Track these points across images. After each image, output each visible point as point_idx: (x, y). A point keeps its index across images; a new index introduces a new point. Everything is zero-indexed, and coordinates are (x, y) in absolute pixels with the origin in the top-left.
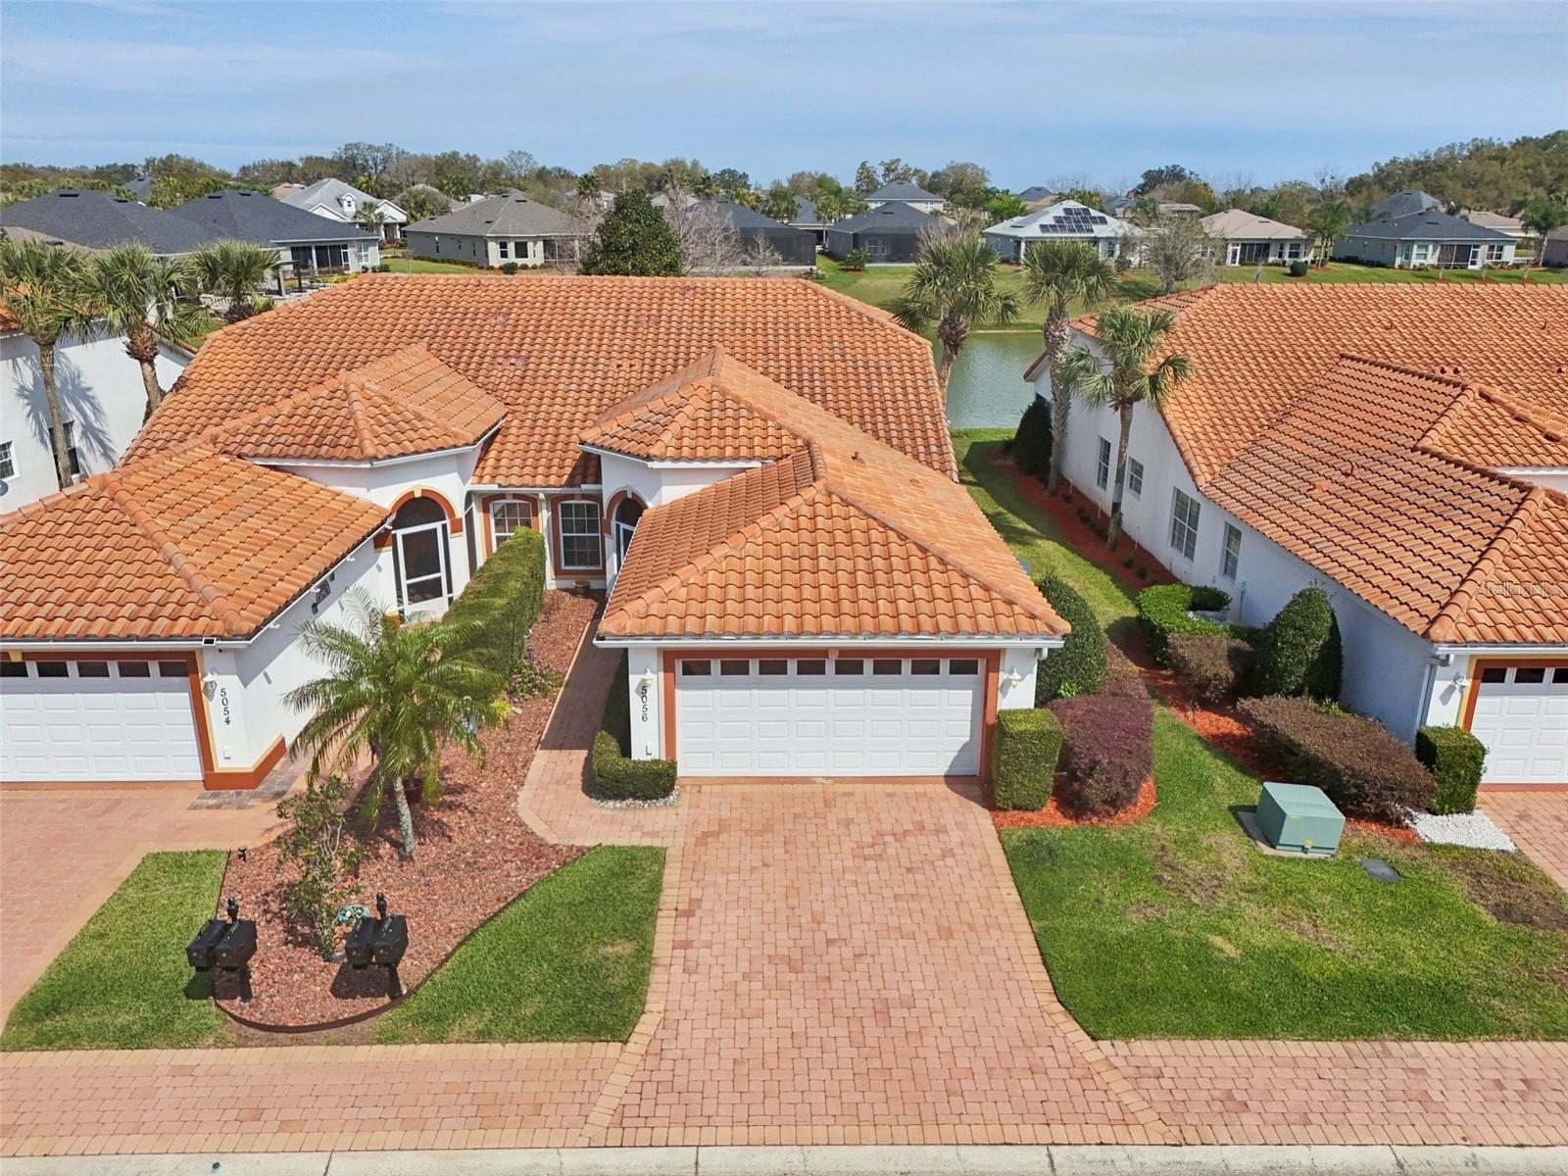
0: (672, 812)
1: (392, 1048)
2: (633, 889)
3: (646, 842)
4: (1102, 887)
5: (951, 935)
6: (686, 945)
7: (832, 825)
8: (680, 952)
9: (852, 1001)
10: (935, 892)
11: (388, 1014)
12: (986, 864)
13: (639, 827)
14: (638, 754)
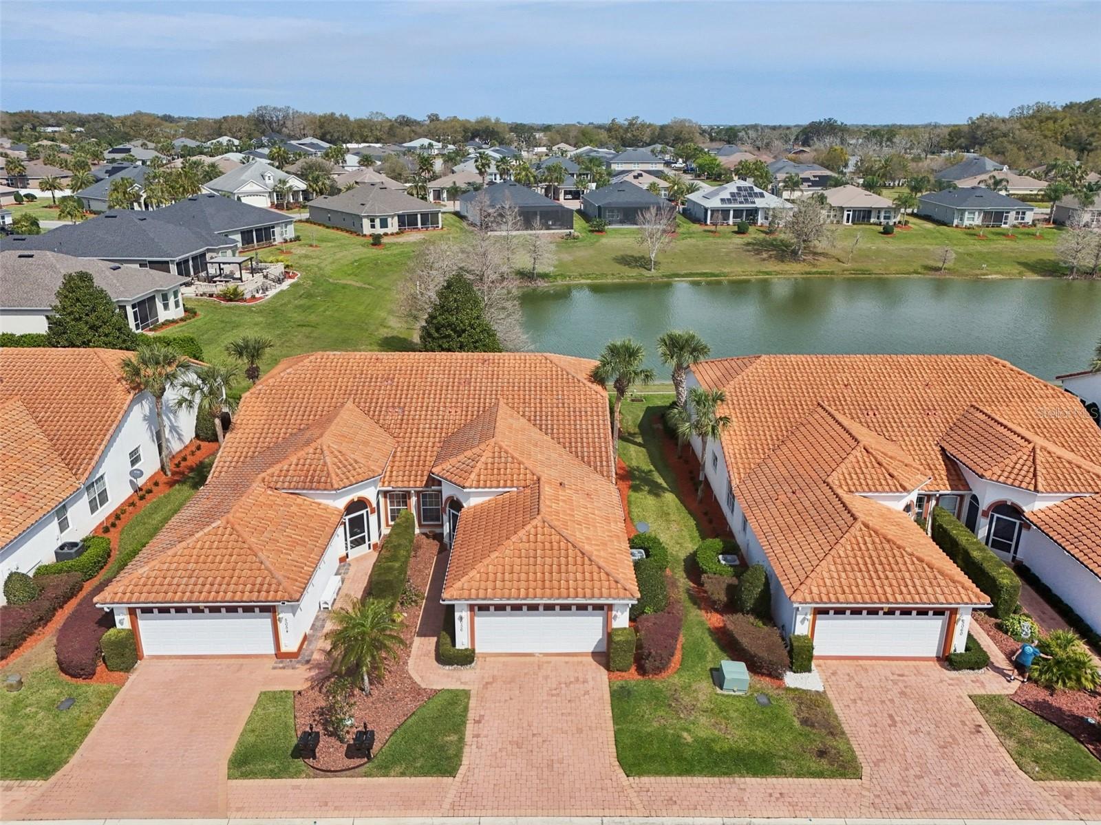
0: (473, 671)
1: (370, 779)
2: (457, 711)
3: (462, 687)
4: (645, 709)
5: (582, 732)
6: (478, 736)
7: (540, 679)
8: (475, 739)
9: (540, 761)
10: (578, 711)
11: (367, 765)
12: (602, 698)
13: (459, 679)
14: (458, 646)
